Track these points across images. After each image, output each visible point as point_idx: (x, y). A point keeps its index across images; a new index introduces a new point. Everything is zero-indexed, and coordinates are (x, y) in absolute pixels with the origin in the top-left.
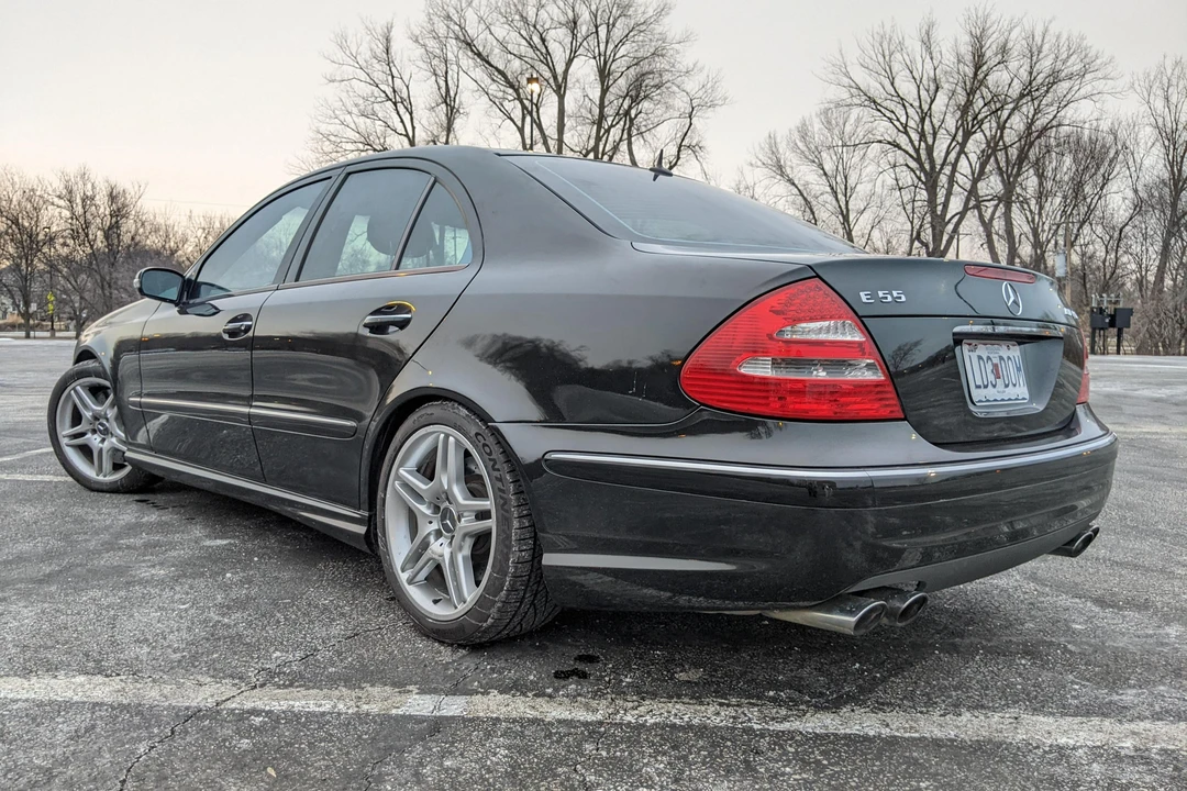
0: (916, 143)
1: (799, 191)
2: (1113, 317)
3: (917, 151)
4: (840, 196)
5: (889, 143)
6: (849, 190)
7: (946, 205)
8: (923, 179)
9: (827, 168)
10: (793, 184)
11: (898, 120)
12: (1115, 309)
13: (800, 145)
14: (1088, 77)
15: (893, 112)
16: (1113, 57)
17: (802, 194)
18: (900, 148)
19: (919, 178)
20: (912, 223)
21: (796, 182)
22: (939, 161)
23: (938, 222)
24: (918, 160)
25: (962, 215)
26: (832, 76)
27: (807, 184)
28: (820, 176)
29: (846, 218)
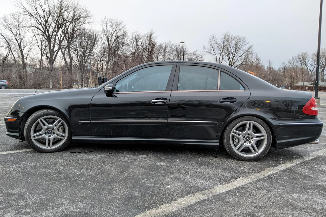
0: (44, 29)
1: (4, 37)
2: (103, 80)
3: (45, 31)
4: (18, 41)
5: (36, 27)
6: (21, 39)
7: (54, 47)
8: (47, 39)
9: (13, 31)
10: (2, 35)
11: (38, 21)
12: (104, 78)
13: (4, 23)
14: (88, 18)
15: (37, 18)
16: (93, 14)
17: (5, 39)
18: (39, 29)
19: (46, 39)
20: (41, 51)
21: (3, 35)
22: (51, 34)
23: (52, 52)
24: (45, 33)
25: (58, 50)
26: (17, 4)
27: (7, 36)
28: (11, 34)
29: (20, 47)
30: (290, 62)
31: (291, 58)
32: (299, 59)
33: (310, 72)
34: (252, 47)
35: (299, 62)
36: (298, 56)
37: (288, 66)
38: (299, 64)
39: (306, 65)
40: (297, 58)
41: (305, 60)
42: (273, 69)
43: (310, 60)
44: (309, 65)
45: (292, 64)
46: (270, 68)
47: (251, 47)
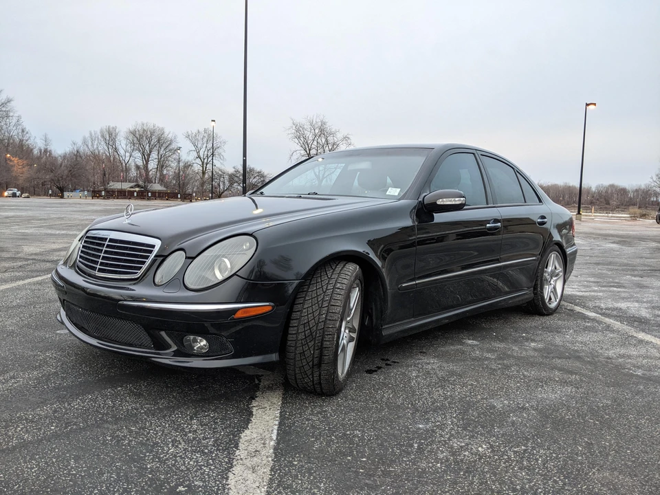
30: (85, 142)
31: (87, 135)
32: (103, 136)
33: (124, 164)
34: (12, 102)
35: (103, 143)
36: (102, 132)
37: (81, 150)
38: (102, 148)
39: (116, 150)
40: (100, 135)
41: (114, 141)
42: (50, 154)
43: (124, 142)
44: (122, 152)
45: (90, 147)
46: (46, 151)
47: (9, 101)
